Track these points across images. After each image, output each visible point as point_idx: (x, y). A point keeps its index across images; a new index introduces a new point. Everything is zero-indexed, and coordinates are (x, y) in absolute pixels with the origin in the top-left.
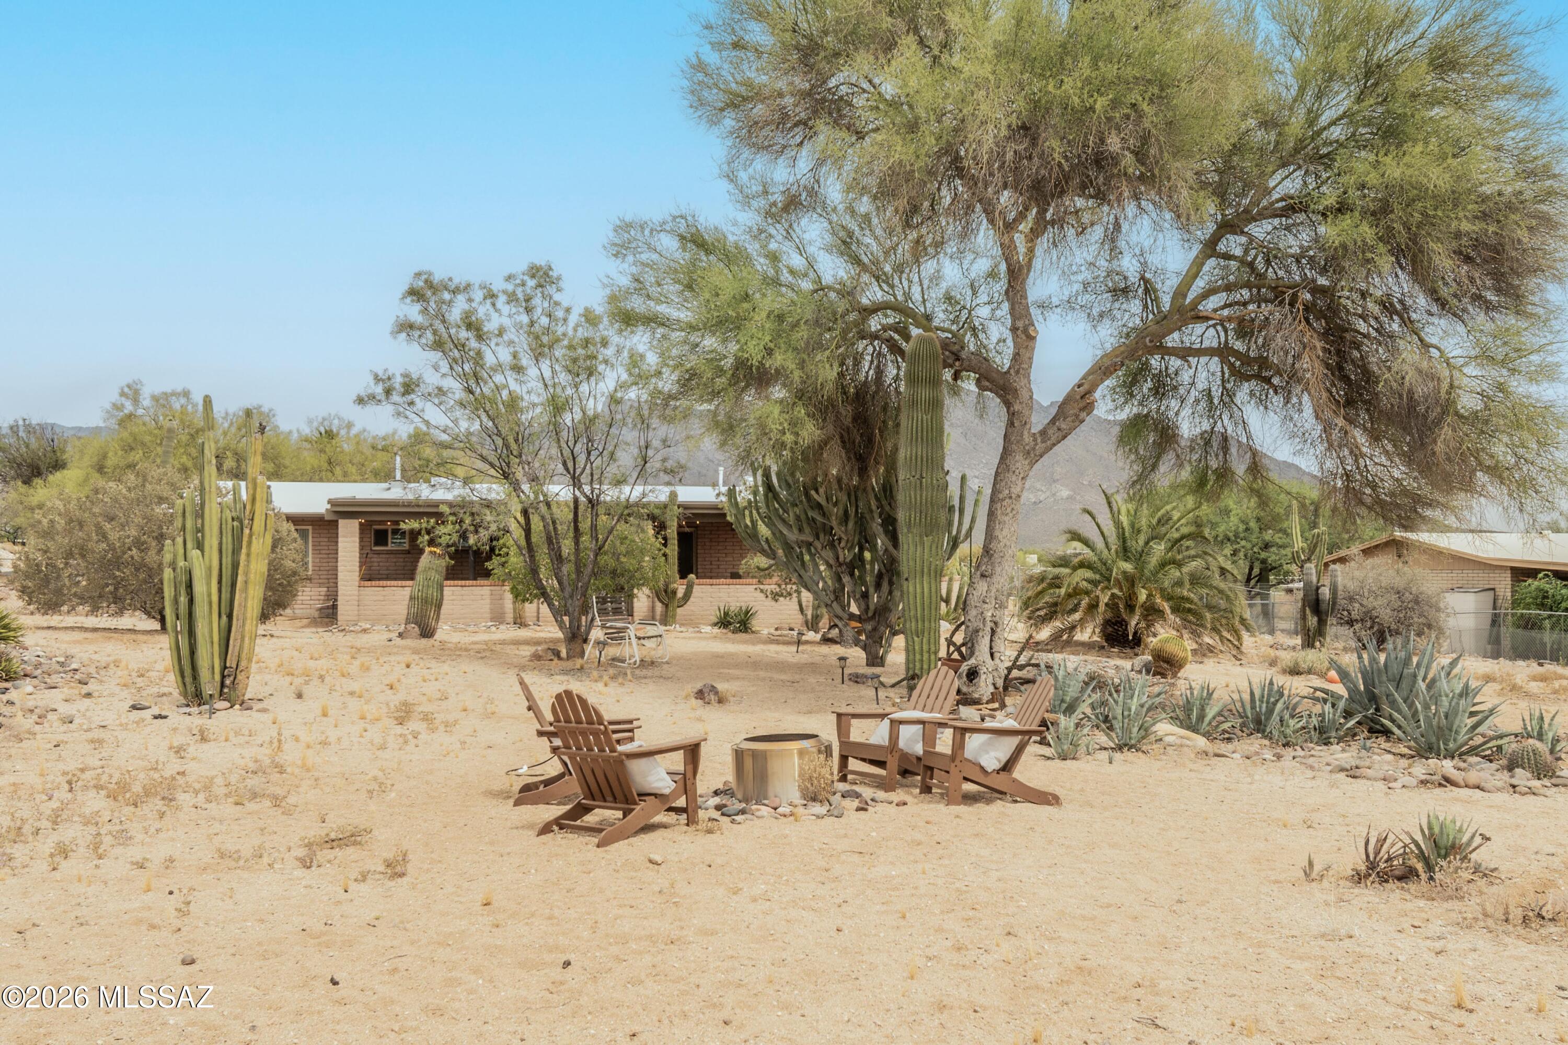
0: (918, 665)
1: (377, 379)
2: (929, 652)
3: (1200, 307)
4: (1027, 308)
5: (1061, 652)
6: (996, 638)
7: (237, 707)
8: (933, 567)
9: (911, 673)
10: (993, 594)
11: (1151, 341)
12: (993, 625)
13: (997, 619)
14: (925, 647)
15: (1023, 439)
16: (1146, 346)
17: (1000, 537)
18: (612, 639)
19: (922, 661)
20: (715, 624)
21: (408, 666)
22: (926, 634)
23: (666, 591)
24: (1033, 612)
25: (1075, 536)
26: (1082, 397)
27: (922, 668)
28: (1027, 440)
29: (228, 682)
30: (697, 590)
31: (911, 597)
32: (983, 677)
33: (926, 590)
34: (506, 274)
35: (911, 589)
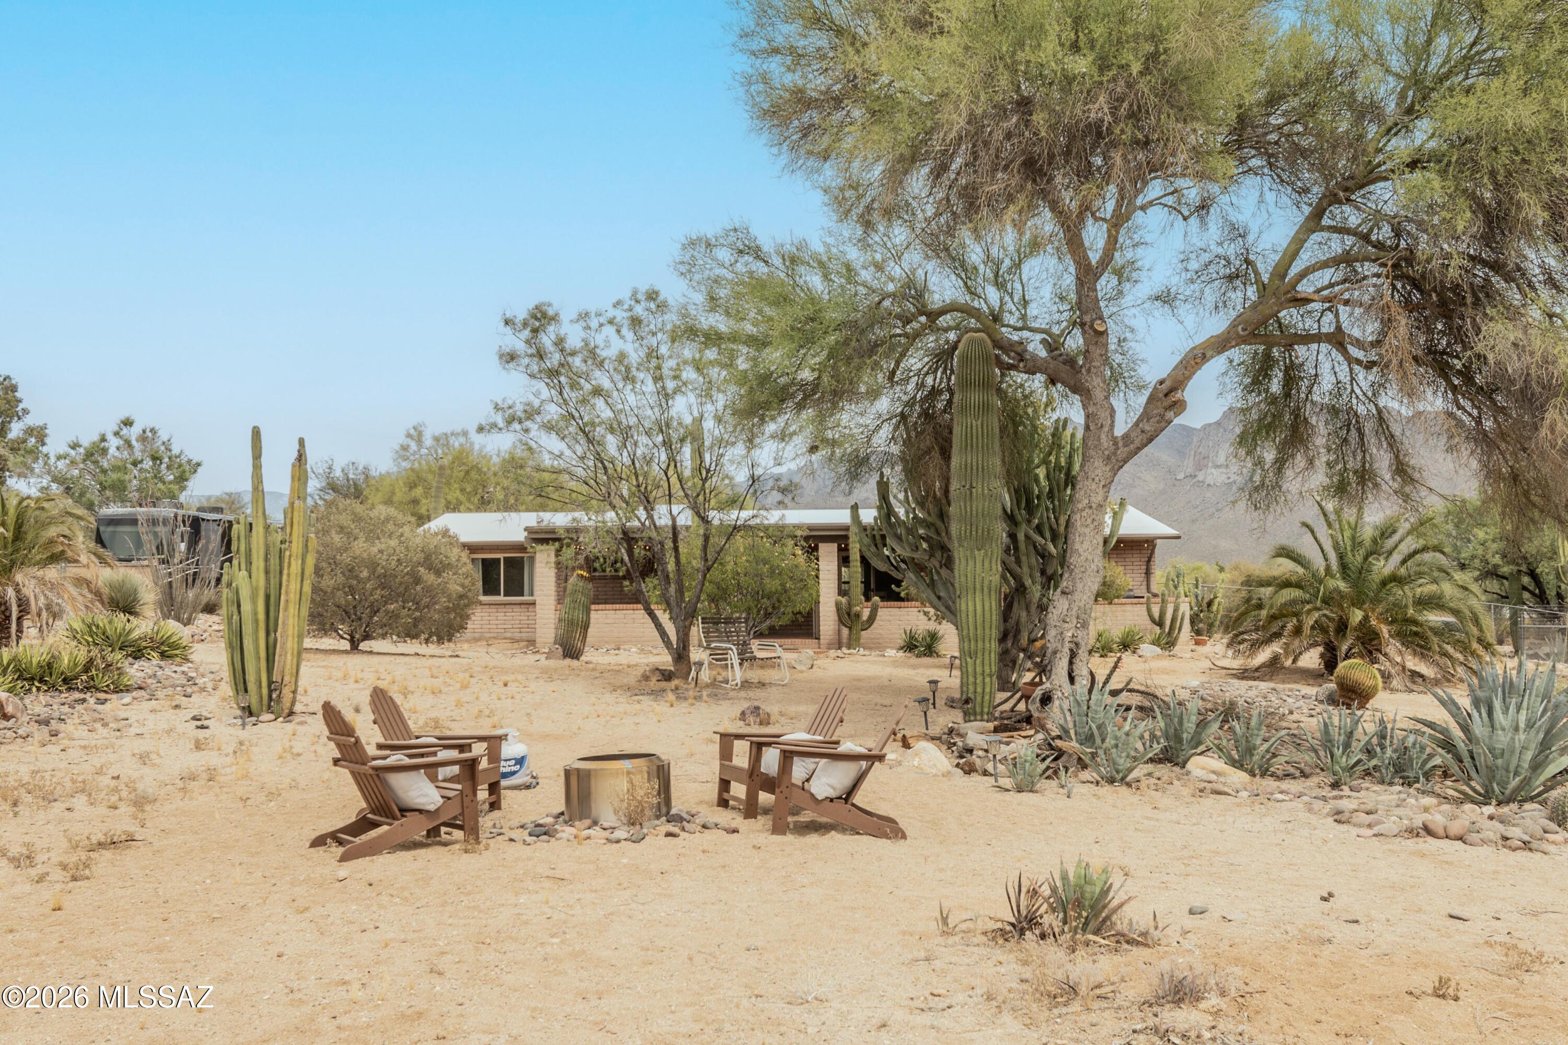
0: (971, 688)
1: (497, 408)
2: (983, 674)
3: (1299, 288)
4: (1097, 300)
5: (1271, 680)
6: (1077, 661)
7: (281, 719)
8: (986, 583)
9: (964, 697)
10: (1074, 613)
11: (1244, 330)
12: (1073, 646)
13: (1079, 639)
14: (979, 670)
15: (1100, 444)
16: (1238, 334)
17: (1081, 550)
18: (717, 660)
19: (975, 684)
20: (902, 648)
21: (506, 685)
22: (980, 654)
23: (849, 614)
24: (1236, 636)
25: (1285, 552)
26: (1166, 395)
27: (975, 692)
28: (1106, 445)
29: (274, 696)
30: (882, 613)
31: (964, 616)
32: (1057, 703)
33: (979, 608)
34: (614, 301)
35: (963, 607)
